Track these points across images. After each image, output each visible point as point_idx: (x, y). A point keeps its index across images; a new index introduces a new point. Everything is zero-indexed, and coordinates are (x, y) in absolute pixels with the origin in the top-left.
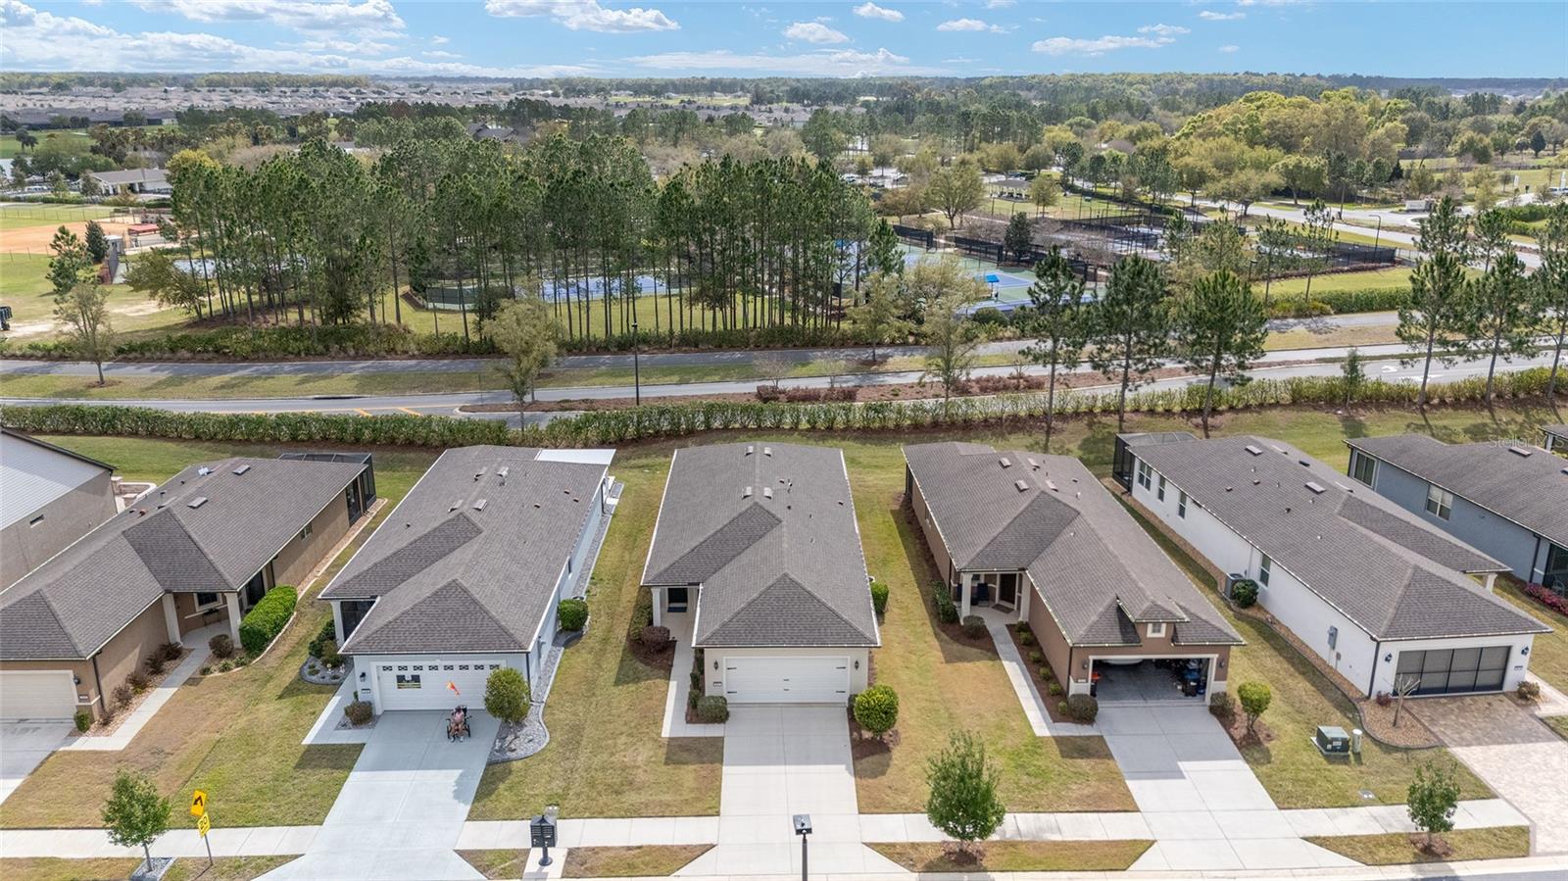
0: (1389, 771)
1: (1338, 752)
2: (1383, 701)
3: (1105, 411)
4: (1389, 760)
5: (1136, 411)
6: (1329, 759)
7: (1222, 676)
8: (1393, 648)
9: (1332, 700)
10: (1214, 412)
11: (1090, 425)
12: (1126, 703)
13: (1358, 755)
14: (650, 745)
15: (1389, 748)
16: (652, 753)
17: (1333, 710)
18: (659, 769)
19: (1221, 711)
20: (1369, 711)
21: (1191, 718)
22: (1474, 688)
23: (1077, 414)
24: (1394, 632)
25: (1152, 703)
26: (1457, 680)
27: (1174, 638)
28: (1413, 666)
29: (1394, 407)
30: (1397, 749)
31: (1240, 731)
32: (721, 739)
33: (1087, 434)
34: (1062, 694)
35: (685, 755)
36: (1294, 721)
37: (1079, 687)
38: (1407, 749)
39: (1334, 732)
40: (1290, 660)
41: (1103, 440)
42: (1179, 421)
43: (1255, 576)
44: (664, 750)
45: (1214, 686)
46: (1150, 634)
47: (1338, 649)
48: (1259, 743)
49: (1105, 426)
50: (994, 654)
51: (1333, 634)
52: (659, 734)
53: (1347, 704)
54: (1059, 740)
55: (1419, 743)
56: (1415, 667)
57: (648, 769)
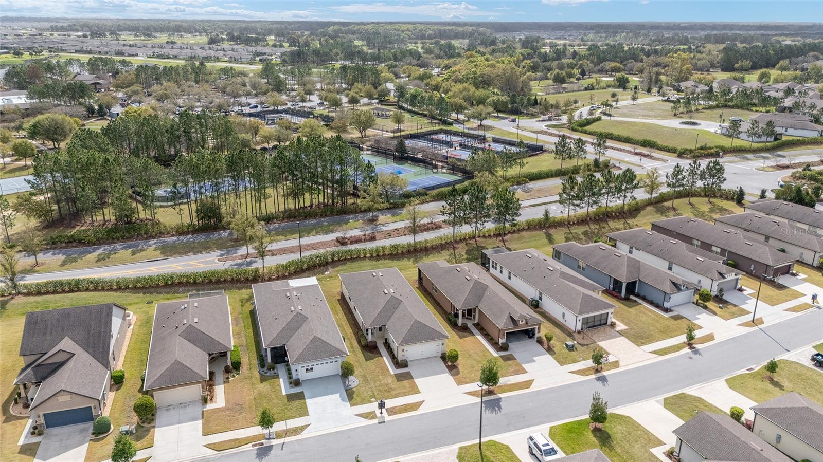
0: (584, 351)
1: (571, 348)
2: (579, 332)
3: (469, 238)
4: (584, 348)
5: (479, 237)
6: (569, 351)
7: (539, 332)
8: (580, 317)
9: (566, 334)
10: (505, 234)
11: (466, 244)
12: (515, 343)
13: (576, 348)
14: (389, 377)
15: (583, 345)
16: (392, 379)
17: (567, 337)
18: (396, 383)
19: (540, 341)
20: (576, 335)
21: (532, 344)
22: (600, 325)
23: (461, 240)
24: (581, 313)
25: (521, 342)
26: (596, 323)
27: (527, 323)
28: (586, 321)
29: (560, 227)
30: (585, 345)
31: (546, 347)
32: (409, 372)
33: (467, 248)
34: (497, 343)
35: (402, 378)
36: (558, 341)
37: (502, 341)
38: (587, 345)
39: (570, 343)
40: (552, 323)
41: (472, 250)
42: (494, 239)
43: (537, 298)
44: (394, 378)
45: (537, 335)
46: (521, 323)
47: (565, 319)
48: (551, 349)
49: (472, 244)
50: (473, 334)
51: (564, 315)
52: (389, 374)
53: (570, 334)
54: (501, 357)
55: (590, 342)
56: (585, 321)
57: (394, 384)
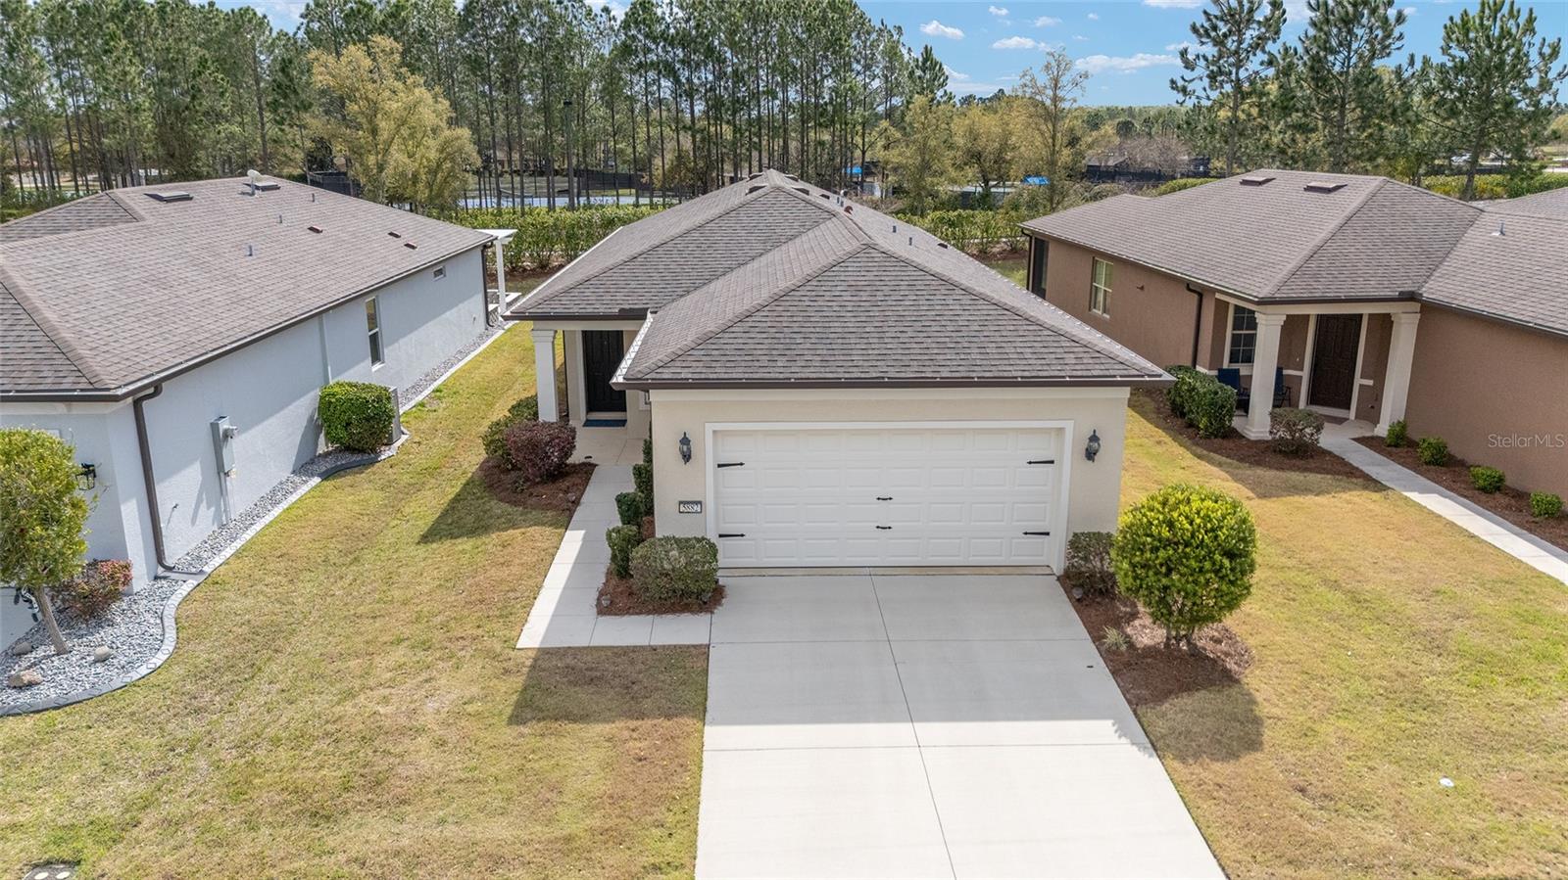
14: (473, 668)
16: (475, 690)
18: (488, 737)
32: (703, 651)
35: (584, 695)
44: (517, 682)
52: (510, 643)
57: (452, 736)
